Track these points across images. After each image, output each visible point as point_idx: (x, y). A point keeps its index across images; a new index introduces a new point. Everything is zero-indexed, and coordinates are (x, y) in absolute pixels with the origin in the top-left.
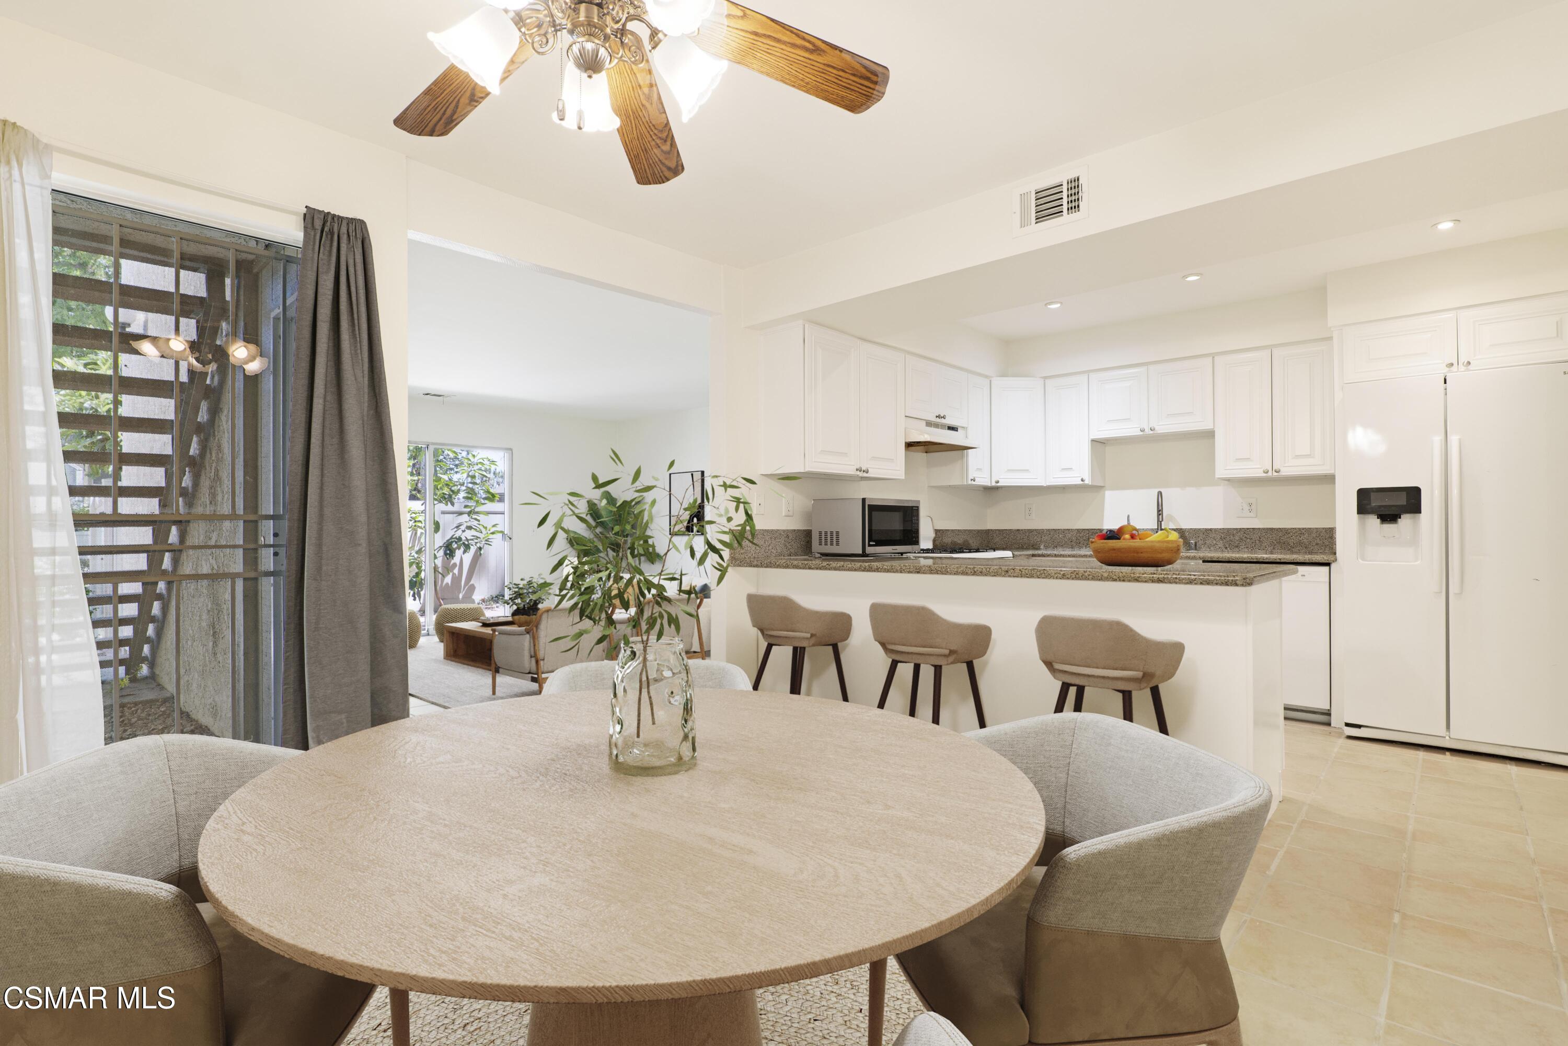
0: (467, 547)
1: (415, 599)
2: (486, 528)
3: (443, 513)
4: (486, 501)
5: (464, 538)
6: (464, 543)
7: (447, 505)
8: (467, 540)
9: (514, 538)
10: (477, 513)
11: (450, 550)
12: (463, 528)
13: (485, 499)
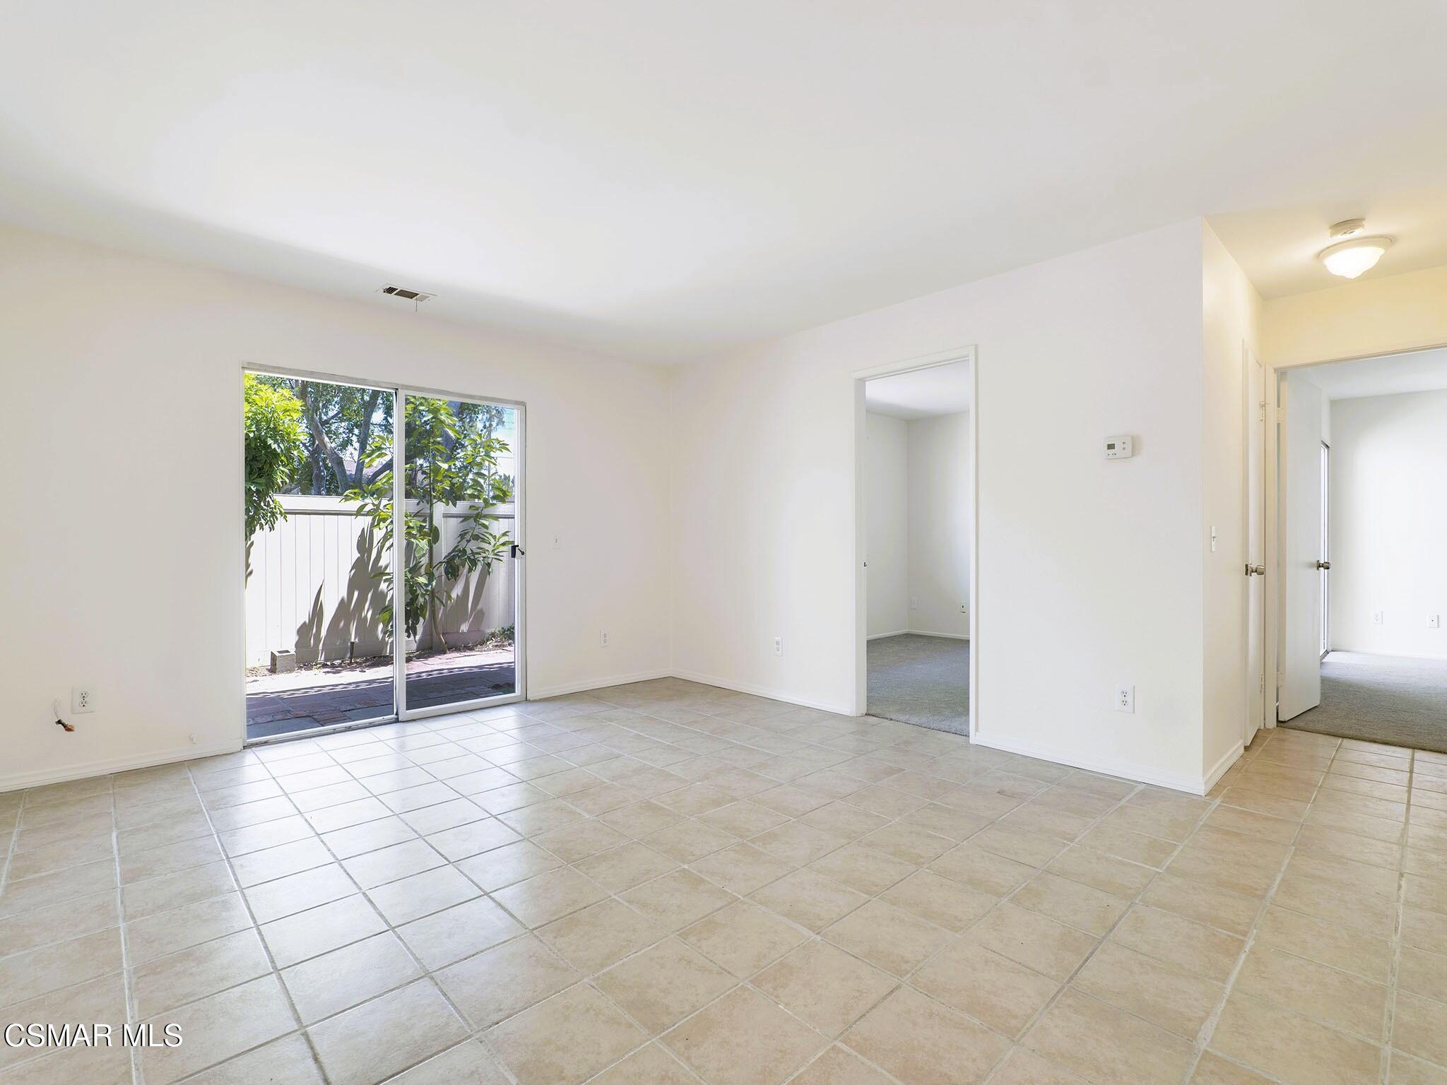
0: (474, 563)
1: (409, 636)
2: (494, 537)
3: (446, 516)
4: (495, 502)
5: (469, 552)
6: (469, 558)
7: (448, 504)
8: (473, 553)
9: (527, 553)
10: (486, 517)
11: (451, 567)
12: (468, 537)
13: (494, 498)
